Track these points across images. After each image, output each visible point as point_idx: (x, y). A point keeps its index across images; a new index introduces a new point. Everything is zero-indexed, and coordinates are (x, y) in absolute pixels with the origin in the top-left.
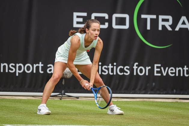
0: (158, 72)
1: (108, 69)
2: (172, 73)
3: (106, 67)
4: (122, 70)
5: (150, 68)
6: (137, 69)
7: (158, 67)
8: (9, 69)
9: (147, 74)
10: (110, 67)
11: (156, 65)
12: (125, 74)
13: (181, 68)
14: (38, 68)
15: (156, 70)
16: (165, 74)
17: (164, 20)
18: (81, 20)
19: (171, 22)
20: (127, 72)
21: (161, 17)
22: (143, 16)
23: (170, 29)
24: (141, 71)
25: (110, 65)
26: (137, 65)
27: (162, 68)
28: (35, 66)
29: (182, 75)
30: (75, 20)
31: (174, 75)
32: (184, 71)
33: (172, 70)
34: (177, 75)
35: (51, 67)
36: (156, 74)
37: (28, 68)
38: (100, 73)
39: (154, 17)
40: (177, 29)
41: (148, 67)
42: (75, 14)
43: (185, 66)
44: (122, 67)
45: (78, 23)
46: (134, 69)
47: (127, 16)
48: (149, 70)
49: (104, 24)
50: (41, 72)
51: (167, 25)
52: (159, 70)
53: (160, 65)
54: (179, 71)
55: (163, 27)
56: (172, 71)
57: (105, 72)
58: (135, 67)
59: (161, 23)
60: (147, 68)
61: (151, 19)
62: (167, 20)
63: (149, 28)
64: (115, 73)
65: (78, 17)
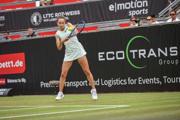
1: (116, 82)
2: (148, 82)
3: (115, 80)
4: (123, 82)
5: (136, 80)
6: (130, 81)
7: (140, 79)
8: (73, 84)
9: (135, 83)
10: (117, 80)
11: (139, 78)
12: (124, 84)
13: (152, 79)
14: (85, 83)
15: (139, 81)
16: (144, 83)
17: (141, 52)
18: (102, 56)
19: (145, 53)
20: (125, 83)
21: (140, 51)
22: (131, 51)
23: (145, 57)
24: (132, 82)
25: (117, 79)
26: (130, 79)
27: (143, 80)
28: (84, 82)
29: (153, 83)
30: (100, 56)
31: (149, 83)
32: (154, 80)
33: (147, 80)
34: (151, 83)
36: (139, 83)
37: (81, 84)
38: (112, 84)
39: (136, 51)
40: (149, 56)
41: (135, 79)
42: (99, 53)
43: (155, 78)
44: (123, 80)
45: (101, 58)
46: (128, 81)
47: (123, 52)
48: (136, 81)
49: (112, 57)
50: (87, 85)
51: (143, 54)
52: (141, 81)
53: (141, 78)
54: (152, 80)
55: (141, 56)
56: (148, 81)
57: (115, 83)
58: (129, 80)
59: (140, 54)
60: (135, 80)
61: (135, 52)
62: (143, 52)
63: (134, 57)
64: (119, 84)
65: (101, 55)
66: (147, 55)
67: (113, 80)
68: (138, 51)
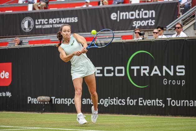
0: (141, 103)
1: (113, 101)
2: (149, 104)
4: (121, 102)
5: (136, 100)
6: (129, 101)
7: (141, 100)
8: (65, 102)
10: (115, 100)
11: (140, 99)
12: (123, 104)
13: (154, 101)
15: (140, 101)
16: (145, 104)
18: (99, 72)
19: (148, 71)
20: (123, 103)
21: (142, 68)
22: (132, 68)
23: (147, 75)
24: (131, 102)
25: (114, 98)
26: (129, 99)
27: (143, 100)
29: (155, 105)
31: (150, 105)
32: (156, 102)
33: (149, 101)
34: (152, 105)
35: (84, 100)
36: (140, 104)
38: (109, 104)
39: (138, 67)
40: (152, 75)
41: (135, 99)
42: (97, 68)
43: (157, 99)
44: (121, 100)
46: (127, 101)
47: (123, 68)
48: (136, 102)
49: (111, 73)
51: (146, 72)
52: (141, 101)
53: (142, 99)
54: (153, 102)
55: (144, 73)
56: (149, 103)
57: (112, 103)
58: (128, 100)
59: (142, 71)
60: (135, 101)
61: (137, 69)
63: (135, 75)
64: (117, 104)
65: (98, 70)
66: (150, 73)
67: (110, 99)
68: (140, 68)
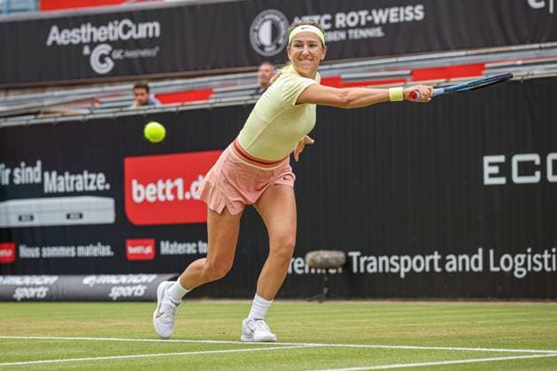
67: (533, 254)
